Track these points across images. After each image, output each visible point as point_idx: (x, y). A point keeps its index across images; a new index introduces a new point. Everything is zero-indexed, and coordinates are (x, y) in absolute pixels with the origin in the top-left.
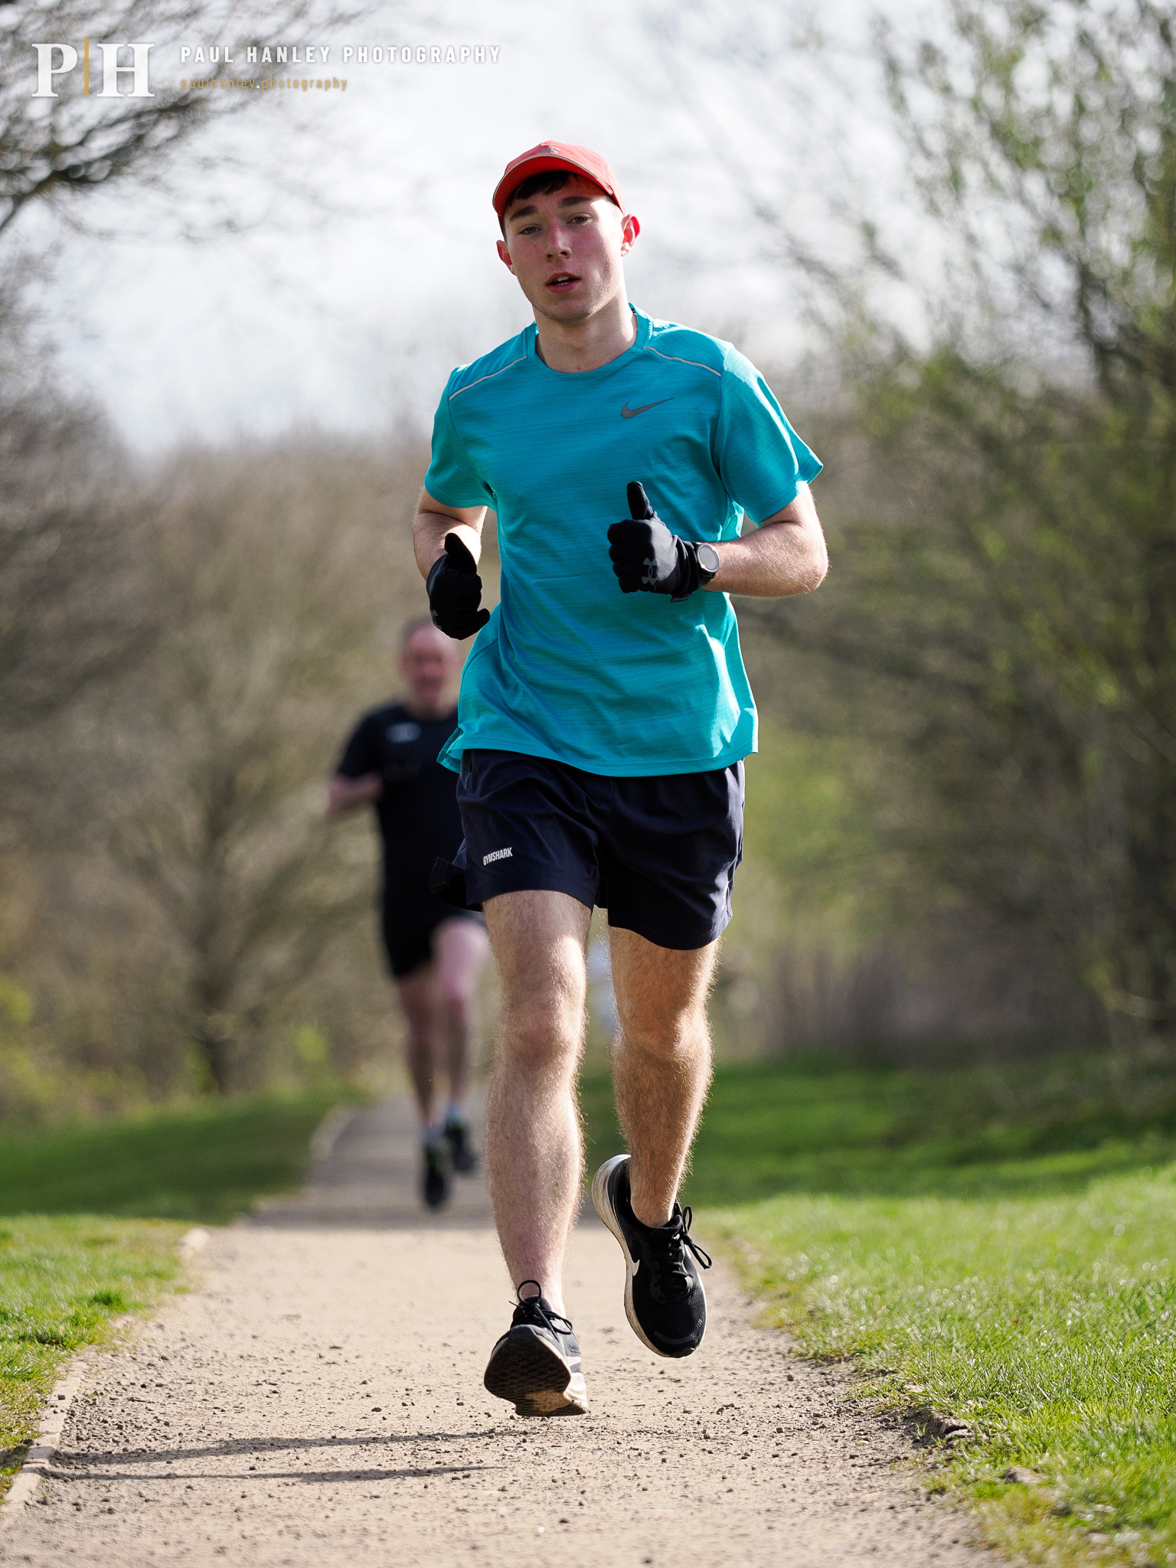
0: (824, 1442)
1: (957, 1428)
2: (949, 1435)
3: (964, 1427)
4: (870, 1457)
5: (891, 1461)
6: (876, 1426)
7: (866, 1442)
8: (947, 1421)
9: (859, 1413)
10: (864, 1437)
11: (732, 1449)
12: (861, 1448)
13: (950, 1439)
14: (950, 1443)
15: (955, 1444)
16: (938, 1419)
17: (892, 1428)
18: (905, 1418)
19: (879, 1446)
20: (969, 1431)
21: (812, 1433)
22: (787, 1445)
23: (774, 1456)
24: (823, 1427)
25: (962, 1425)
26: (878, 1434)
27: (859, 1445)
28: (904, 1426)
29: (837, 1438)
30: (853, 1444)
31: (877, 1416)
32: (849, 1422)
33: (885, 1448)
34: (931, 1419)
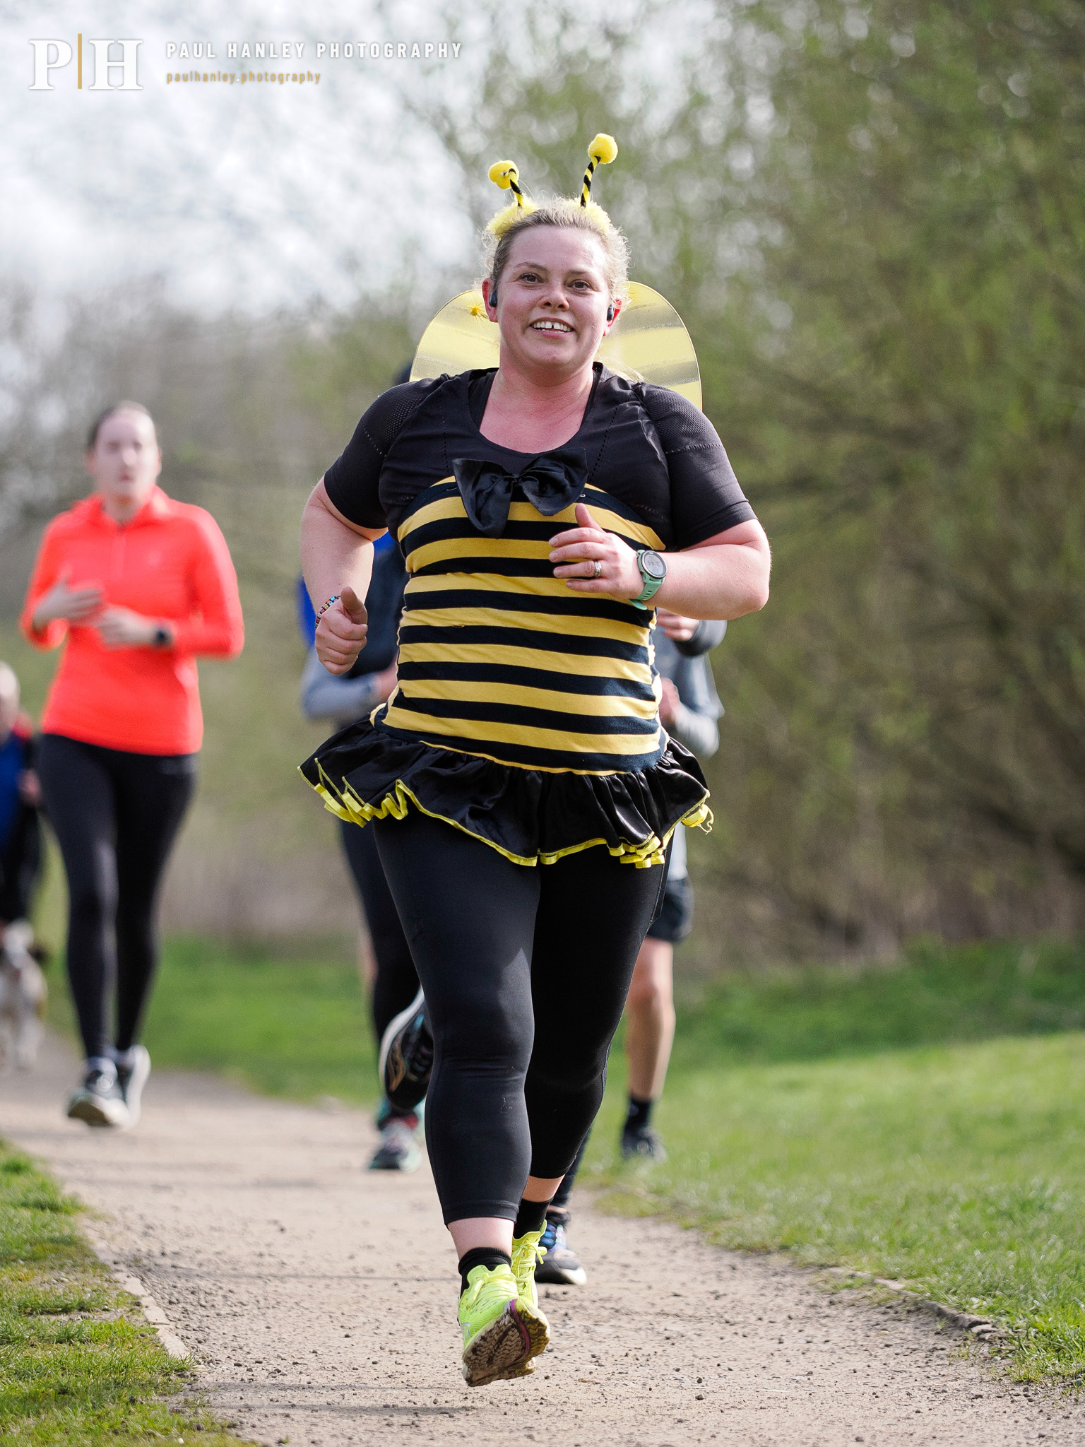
0: (842, 1330)
1: (980, 1323)
2: (976, 1329)
3: (986, 1323)
4: (905, 1347)
5: (930, 1351)
6: (881, 1318)
7: (887, 1332)
8: (967, 1316)
9: (853, 1305)
10: (877, 1327)
11: (761, 1333)
12: (886, 1337)
13: (978, 1334)
14: (982, 1336)
15: (987, 1338)
16: (953, 1315)
17: (900, 1320)
18: (909, 1312)
19: (901, 1335)
20: (993, 1327)
21: (823, 1321)
22: (809, 1330)
23: (808, 1342)
24: (827, 1316)
25: (983, 1320)
26: (889, 1325)
27: (881, 1335)
28: (913, 1319)
29: (854, 1328)
30: (872, 1334)
31: (875, 1308)
32: (848, 1312)
33: (910, 1338)
34: (940, 1314)
